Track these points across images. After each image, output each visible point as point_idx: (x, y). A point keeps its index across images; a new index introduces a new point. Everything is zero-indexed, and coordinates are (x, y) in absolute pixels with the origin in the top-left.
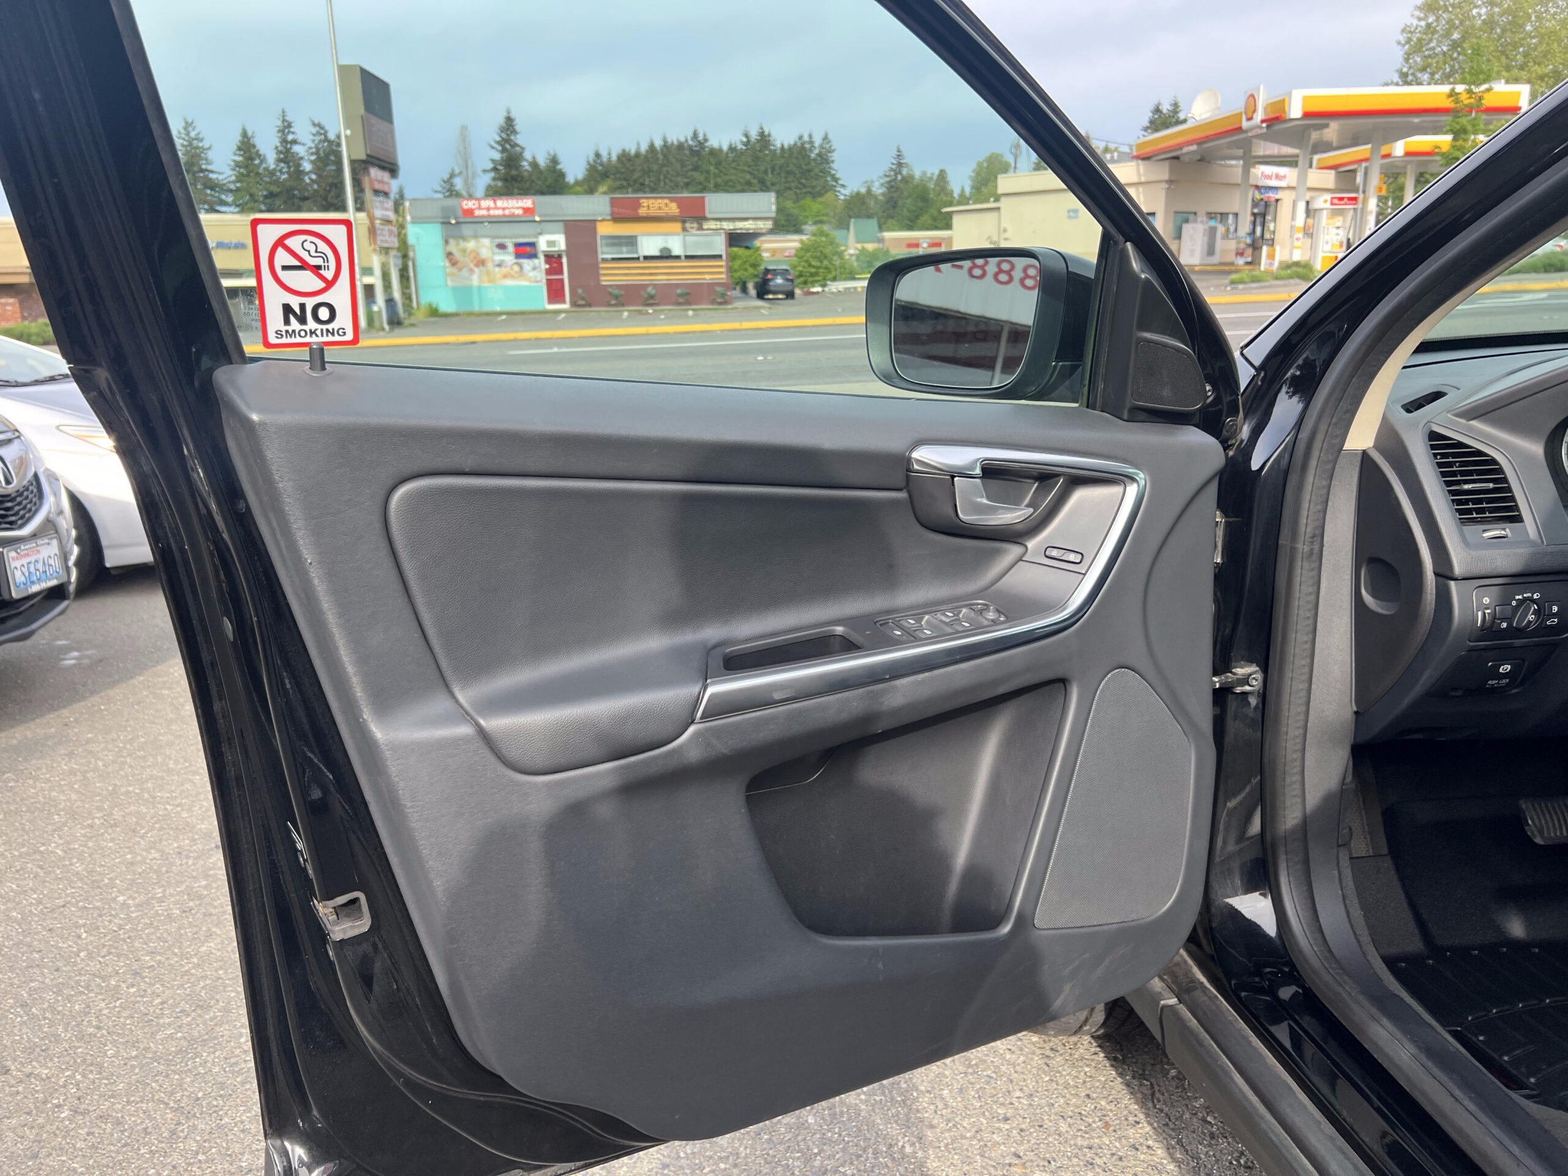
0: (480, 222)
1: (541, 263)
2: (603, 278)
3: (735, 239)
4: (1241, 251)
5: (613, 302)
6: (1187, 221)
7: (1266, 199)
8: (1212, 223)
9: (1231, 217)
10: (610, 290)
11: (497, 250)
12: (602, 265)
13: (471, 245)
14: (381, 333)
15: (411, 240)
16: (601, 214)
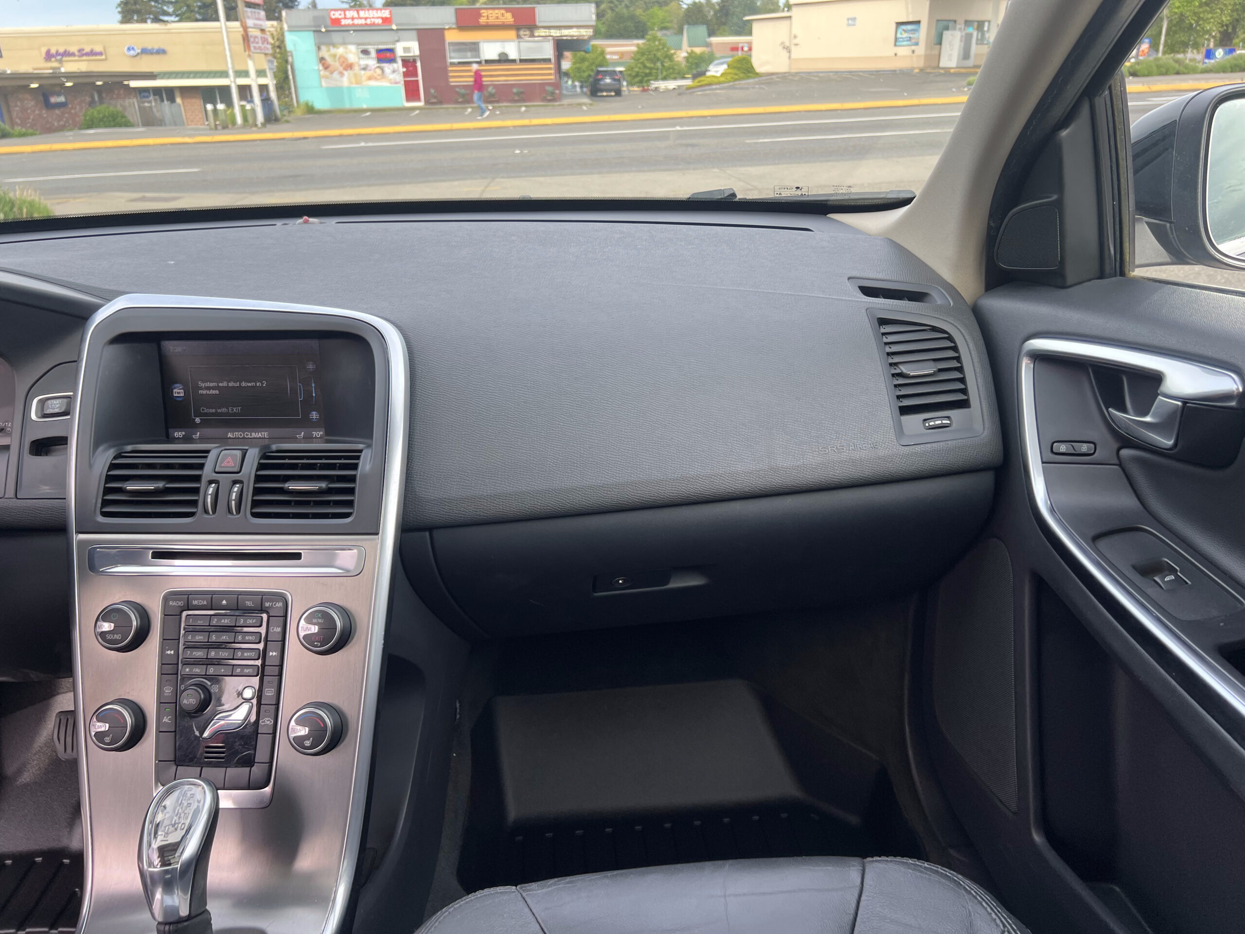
0: (346, 30)
1: (399, 66)
2: (451, 80)
3: (561, 46)
5: (460, 100)
6: (947, 28)
8: (970, 30)
9: (986, 24)
10: (457, 90)
12: (450, 69)
15: (289, 46)
16: (448, 24)
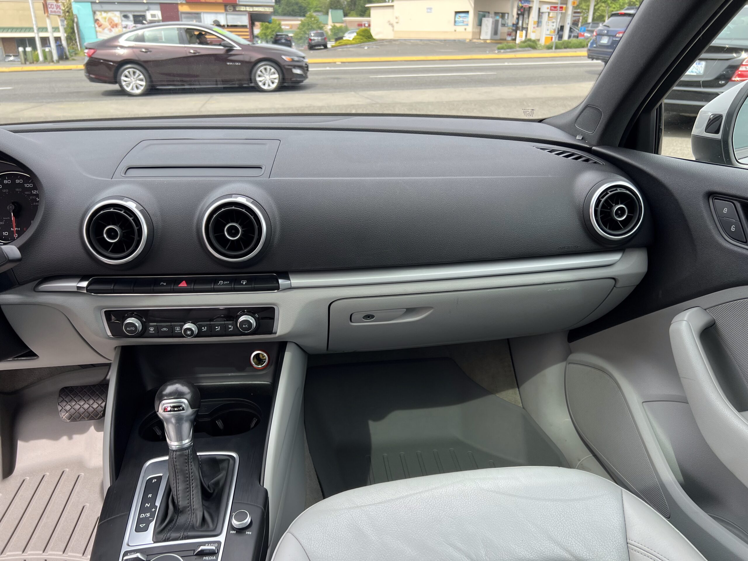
0: (112, 2)
3: (254, 18)
4: (510, 33)
6: (484, 16)
7: (524, 7)
8: (498, 18)
9: (506, 15)
11: (123, 19)
13: (110, 15)
14: (52, 64)
15: (75, 11)
